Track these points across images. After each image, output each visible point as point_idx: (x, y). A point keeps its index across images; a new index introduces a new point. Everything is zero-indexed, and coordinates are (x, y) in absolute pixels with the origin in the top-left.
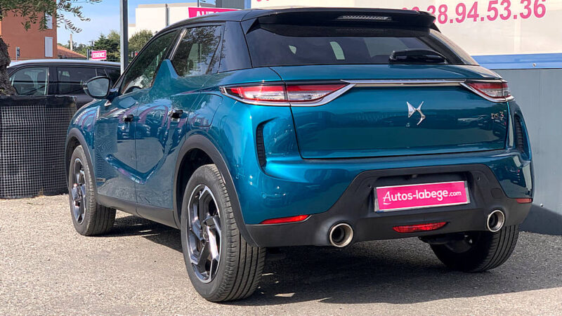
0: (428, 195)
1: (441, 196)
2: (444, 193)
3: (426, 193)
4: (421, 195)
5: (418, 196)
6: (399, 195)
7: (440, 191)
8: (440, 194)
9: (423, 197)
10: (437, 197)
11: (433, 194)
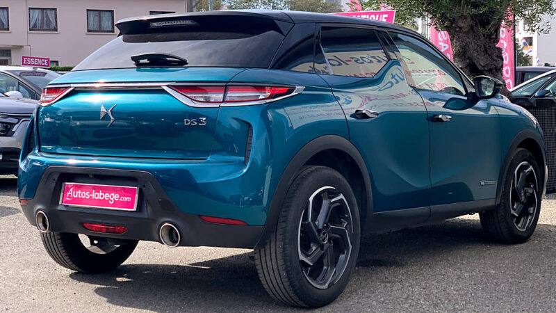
0: (102, 196)
1: (112, 199)
2: (116, 197)
3: (101, 194)
4: (97, 195)
5: (94, 195)
6: (79, 192)
7: (113, 194)
8: (112, 197)
9: (98, 198)
10: (109, 200)
11: (106, 196)
